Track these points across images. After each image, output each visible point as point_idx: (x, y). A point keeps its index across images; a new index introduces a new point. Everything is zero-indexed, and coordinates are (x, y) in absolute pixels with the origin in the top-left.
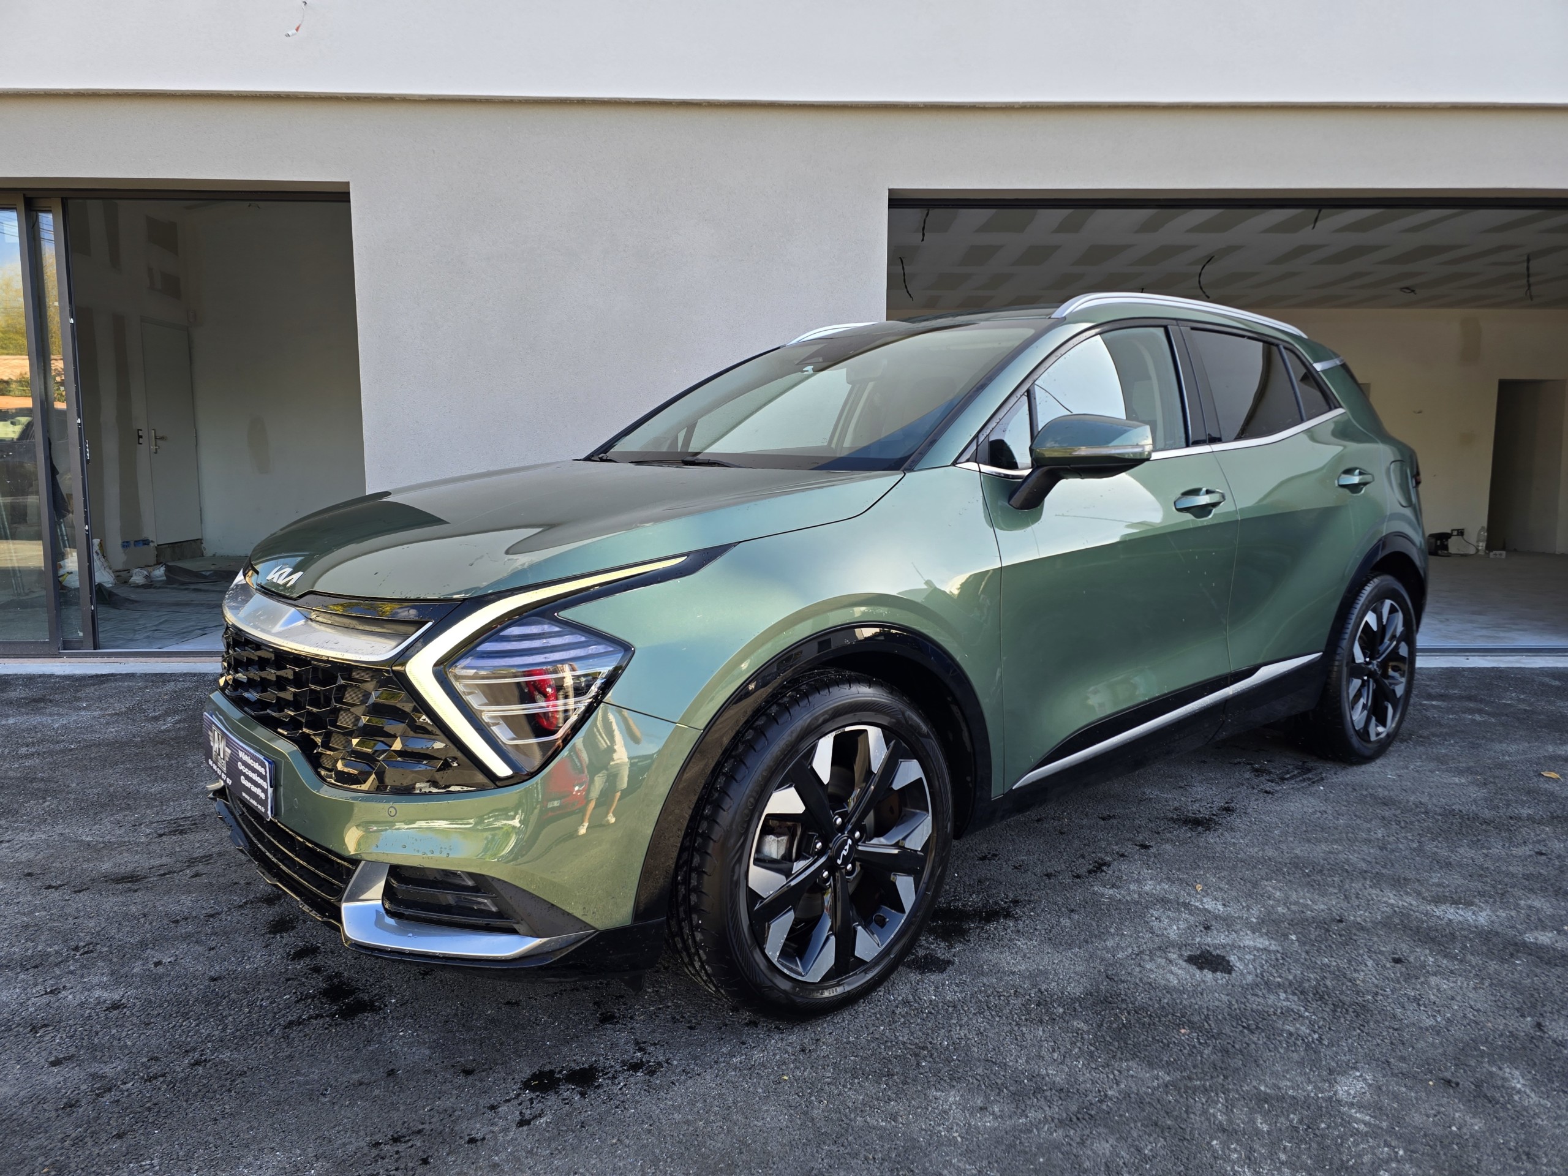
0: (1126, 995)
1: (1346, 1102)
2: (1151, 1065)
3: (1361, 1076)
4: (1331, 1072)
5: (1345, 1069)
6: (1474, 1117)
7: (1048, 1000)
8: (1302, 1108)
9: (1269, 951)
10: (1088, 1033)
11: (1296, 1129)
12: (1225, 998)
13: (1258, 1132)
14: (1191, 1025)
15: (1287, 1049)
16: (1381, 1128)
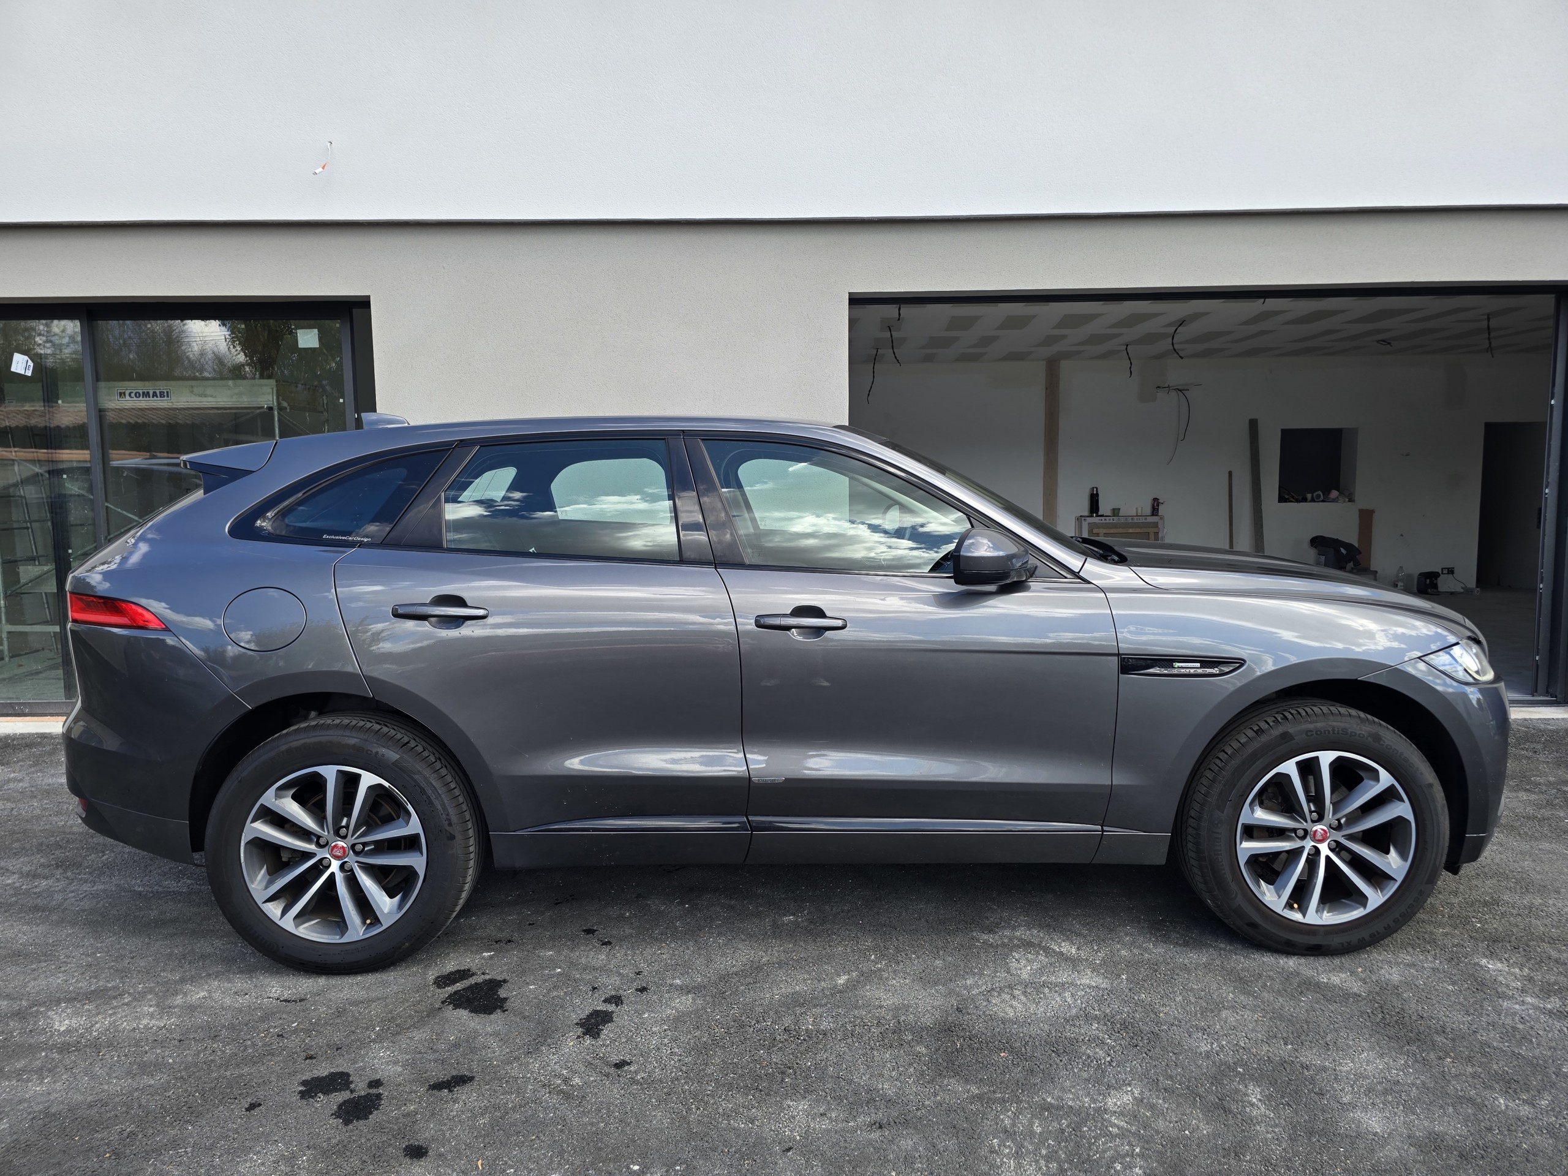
0: (967, 1025)
1: (1111, 1111)
2: (967, 1081)
3: (1132, 1090)
4: (1109, 1087)
5: (1119, 1085)
6: (1207, 1124)
7: (902, 1028)
8: (1074, 1114)
9: (1099, 989)
10: (926, 1055)
11: (1063, 1131)
12: (1047, 1027)
13: (1032, 1134)
14: (1012, 1050)
15: (1080, 1070)
16: (1130, 1132)
